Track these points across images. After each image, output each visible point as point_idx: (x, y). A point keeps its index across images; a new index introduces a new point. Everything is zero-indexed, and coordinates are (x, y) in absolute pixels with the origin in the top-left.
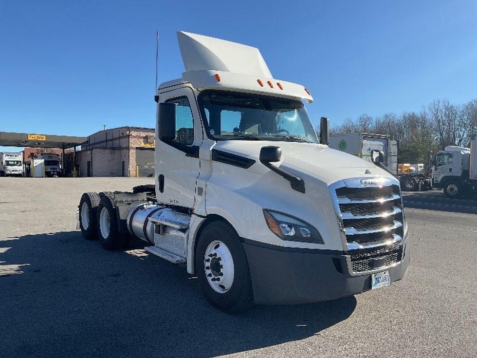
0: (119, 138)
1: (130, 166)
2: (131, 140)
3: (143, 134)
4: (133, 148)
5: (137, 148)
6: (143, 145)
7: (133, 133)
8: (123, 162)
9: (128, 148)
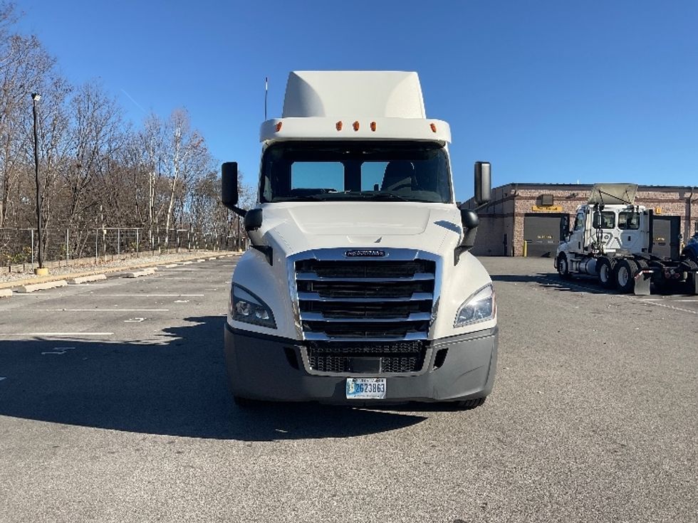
0: (503, 200)
1: (515, 240)
2: (518, 203)
3: (536, 193)
4: (520, 215)
5: (527, 215)
6: (536, 209)
7: (520, 193)
8: (506, 235)
9: (513, 215)
